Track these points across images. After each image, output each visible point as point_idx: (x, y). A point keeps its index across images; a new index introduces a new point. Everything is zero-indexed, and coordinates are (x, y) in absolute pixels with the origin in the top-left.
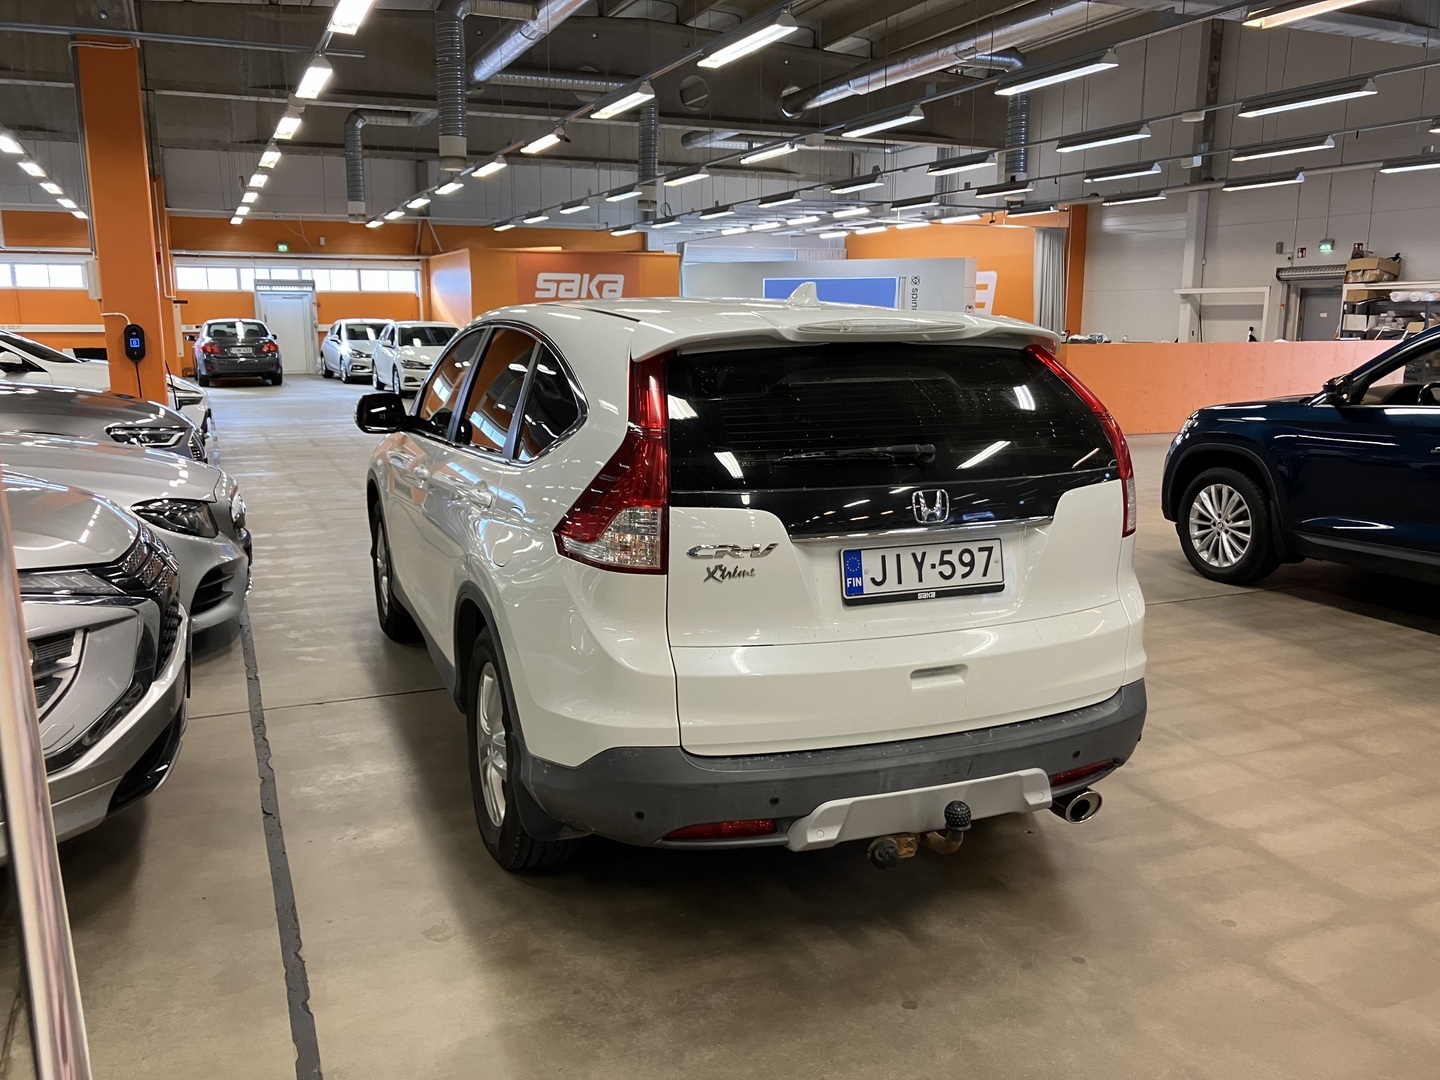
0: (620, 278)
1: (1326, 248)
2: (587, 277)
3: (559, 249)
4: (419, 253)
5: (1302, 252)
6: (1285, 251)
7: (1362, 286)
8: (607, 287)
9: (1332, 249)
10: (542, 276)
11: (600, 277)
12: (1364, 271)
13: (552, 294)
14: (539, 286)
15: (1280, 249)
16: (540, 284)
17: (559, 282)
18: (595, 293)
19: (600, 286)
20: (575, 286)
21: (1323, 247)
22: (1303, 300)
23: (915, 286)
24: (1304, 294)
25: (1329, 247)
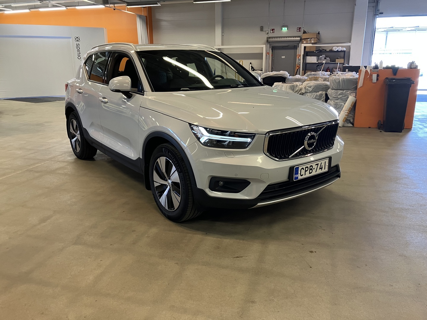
1: (285, 29)
5: (273, 30)
6: (264, 30)
7: (311, 45)
9: (287, 29)
12: (311, 38)
15: (262, 29)
21: (283, 29)
22: (273, 51)
23: (78, 43)
24: (273, 48)
25: (286, 29)
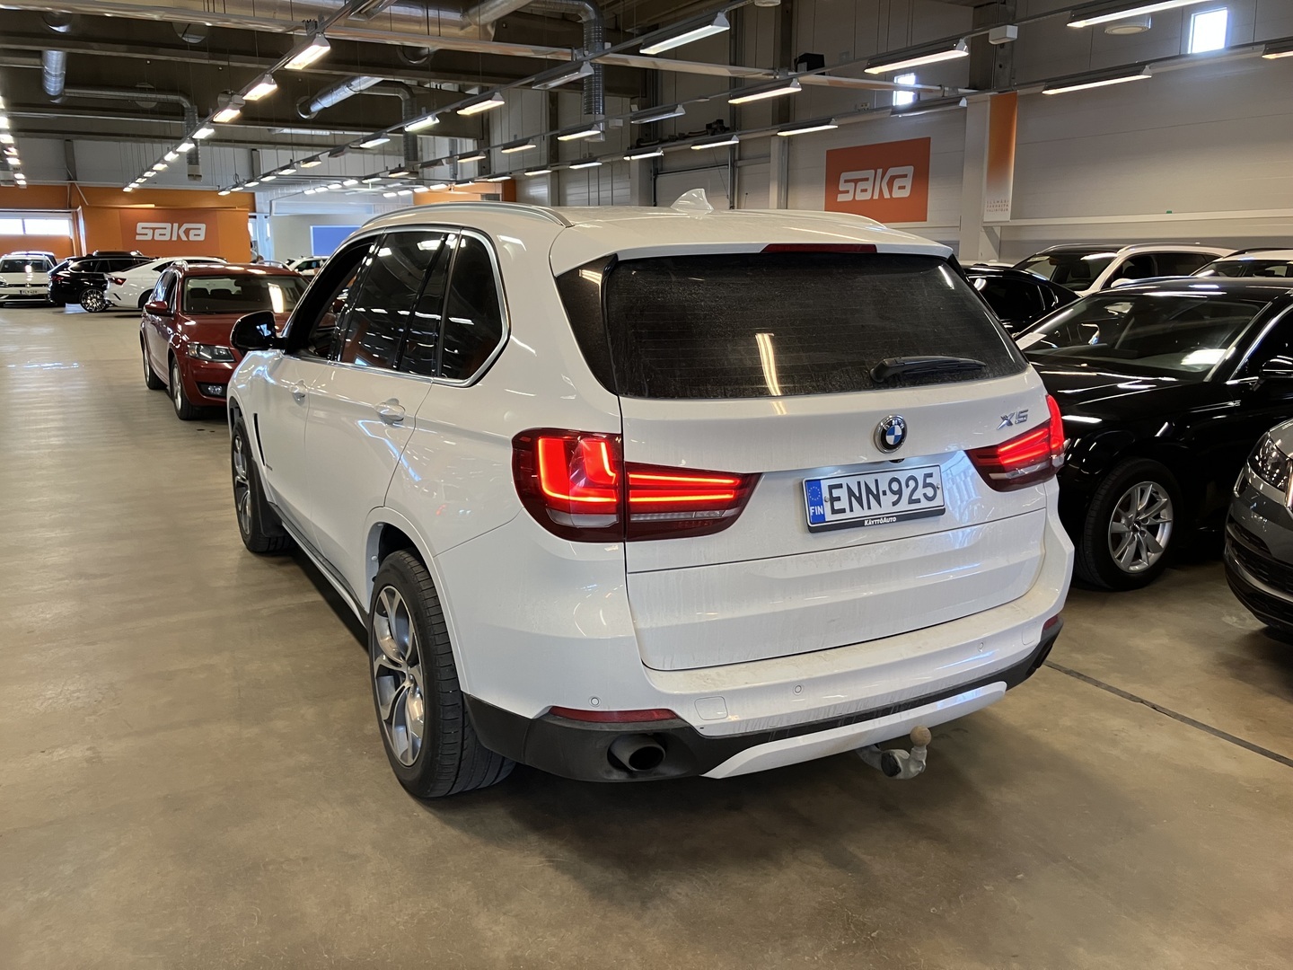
0: (203, 226)
2: (176, 225)
3: (153, 206)
4: (70, 208)
8: (192, 232)
10: (140, 225)
11: (186, 226)
13: (149, 238)
14: (138, 232)
16: (139, 230)
17: (154, 229)
18: (184, 238)
19: (187, 232)
20: (168, 232)
